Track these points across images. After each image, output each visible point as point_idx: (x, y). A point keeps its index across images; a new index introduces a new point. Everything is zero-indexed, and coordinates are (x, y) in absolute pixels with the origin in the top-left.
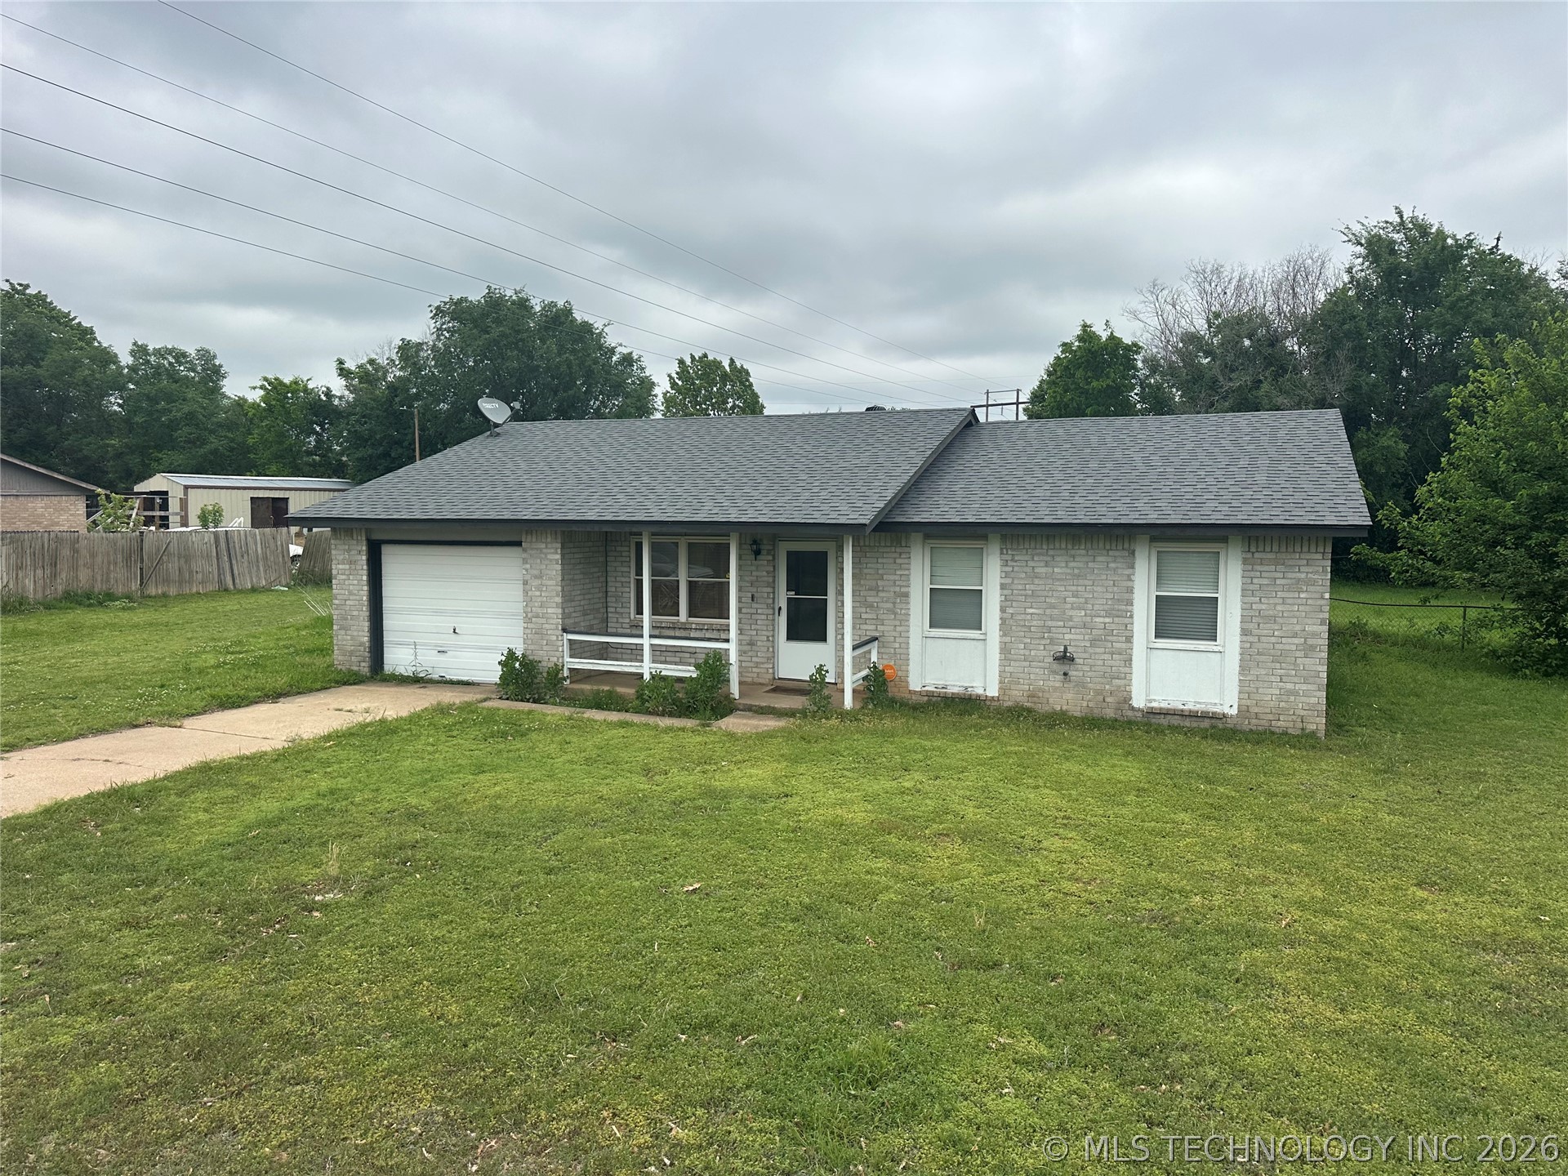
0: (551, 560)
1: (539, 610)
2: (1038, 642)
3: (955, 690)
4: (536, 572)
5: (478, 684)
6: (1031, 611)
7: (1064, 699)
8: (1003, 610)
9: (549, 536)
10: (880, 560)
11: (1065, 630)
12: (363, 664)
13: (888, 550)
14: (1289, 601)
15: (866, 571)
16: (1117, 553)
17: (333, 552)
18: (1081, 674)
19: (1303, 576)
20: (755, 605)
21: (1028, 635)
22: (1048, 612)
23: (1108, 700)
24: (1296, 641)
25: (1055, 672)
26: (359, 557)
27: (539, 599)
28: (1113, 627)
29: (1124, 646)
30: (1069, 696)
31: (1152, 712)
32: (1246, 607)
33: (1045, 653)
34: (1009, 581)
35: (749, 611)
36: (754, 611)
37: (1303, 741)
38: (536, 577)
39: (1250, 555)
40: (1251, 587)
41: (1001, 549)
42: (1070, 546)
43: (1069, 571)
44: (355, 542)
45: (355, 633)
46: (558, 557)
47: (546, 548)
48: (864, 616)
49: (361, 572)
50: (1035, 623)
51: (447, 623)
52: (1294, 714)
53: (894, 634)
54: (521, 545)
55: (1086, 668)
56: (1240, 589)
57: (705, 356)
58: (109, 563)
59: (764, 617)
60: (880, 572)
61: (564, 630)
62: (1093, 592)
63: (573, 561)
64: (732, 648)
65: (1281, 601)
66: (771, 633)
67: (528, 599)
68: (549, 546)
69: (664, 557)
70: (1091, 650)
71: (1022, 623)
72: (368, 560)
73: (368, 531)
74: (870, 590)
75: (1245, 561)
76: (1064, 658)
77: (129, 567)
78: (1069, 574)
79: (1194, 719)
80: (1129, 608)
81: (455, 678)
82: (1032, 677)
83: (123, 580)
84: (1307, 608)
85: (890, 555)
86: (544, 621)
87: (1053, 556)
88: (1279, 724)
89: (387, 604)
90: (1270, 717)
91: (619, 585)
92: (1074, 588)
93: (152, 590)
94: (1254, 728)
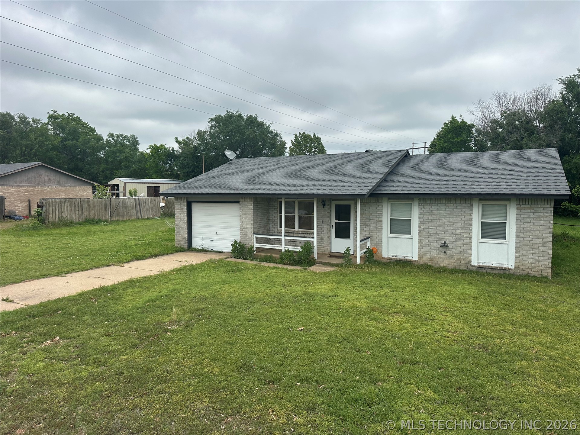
0: (249, 208)
1: (245, 226)
2: (434, 239)
3: (401, 258)
4: (244, 213)
5: (224, 252)
6: (431, 227)
7: (444, 262)
8: (420, 227)
9: (249, 199)
10: (371, 208)
11: (444, 235)
12: (185, 245)
13: (374, 204)
14: (536, 224)
15: (365, 212)
16: (466, 205)
17: (175, 205)
18: (451, 252)
19: (542, 214)
20: (323, 225)
21: (429, 237)
22: (438, 228)
23: (462, 262)
24: (539, 240)
25: (441, 251)
26: (184, 207)
27: (246, 222)
28: (464, 234)
29: (468, 241)
30: (447, 261)
31: (480, 267)
32: (518, 226)
33: (436, 244)
34: (422, 216)
35: (321, 227)
36: (323, 227)
37: (542, 279)
38: (244, 214)
39: (519, 206)
40: (520, 219)
41: (419, 204)
42: (447, 202)
43: (446, 212)
44: (183, 202)
45: (183, 234)
46: (252, 207)
47: (248, 204)
48: (364, 229)
49: (184, 212)
50: (433, 232)
51: (214, 231)
52: (538, 269)
53: (376, 236)
54: (239, 203)
55: (453, 250)
56: (515, 219)
57: (304, 133)
58: (100, 209)
59: (326, 229)
60: (371, 212)
61: (254, 233)
62: (456, 220)
63: (257, 208)
64: (315, 240)
65: (532, 224)
66: (329, 235)
67: (241, 222)
68: (249, 203)
69: (290, 207)
70: (455, 243)
71: (427, 232)
72: (187, 208)
73: (187, 198)
74: (367, 219)
75: (517, 208)
76: (445, 246)
77: (106, 210)
78: (447, 213)
79: (497, 270)
80: (471, 226)
81: (216, 250)
82: (431, 253)
83: (104, 215)
84: (544, 227)
85: (375, 206)
86: (247, 230)
87: (440, 206)
88: (532, 272)
89: (194, 224)
90: (528, 270)
91: (273, 217)
92: (448, 219)
93: (114, 219)
94: (521, 274)
